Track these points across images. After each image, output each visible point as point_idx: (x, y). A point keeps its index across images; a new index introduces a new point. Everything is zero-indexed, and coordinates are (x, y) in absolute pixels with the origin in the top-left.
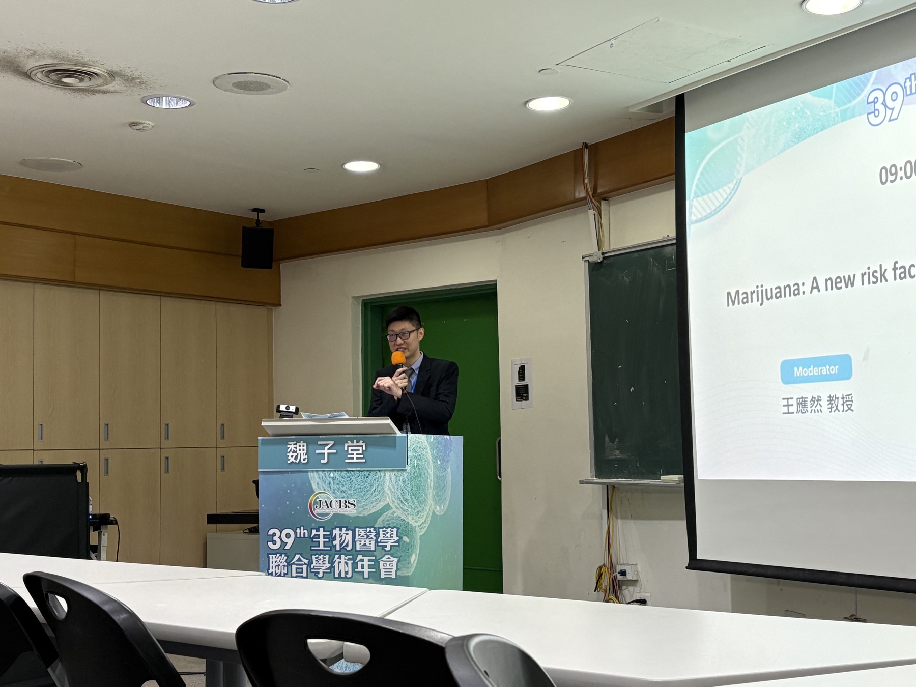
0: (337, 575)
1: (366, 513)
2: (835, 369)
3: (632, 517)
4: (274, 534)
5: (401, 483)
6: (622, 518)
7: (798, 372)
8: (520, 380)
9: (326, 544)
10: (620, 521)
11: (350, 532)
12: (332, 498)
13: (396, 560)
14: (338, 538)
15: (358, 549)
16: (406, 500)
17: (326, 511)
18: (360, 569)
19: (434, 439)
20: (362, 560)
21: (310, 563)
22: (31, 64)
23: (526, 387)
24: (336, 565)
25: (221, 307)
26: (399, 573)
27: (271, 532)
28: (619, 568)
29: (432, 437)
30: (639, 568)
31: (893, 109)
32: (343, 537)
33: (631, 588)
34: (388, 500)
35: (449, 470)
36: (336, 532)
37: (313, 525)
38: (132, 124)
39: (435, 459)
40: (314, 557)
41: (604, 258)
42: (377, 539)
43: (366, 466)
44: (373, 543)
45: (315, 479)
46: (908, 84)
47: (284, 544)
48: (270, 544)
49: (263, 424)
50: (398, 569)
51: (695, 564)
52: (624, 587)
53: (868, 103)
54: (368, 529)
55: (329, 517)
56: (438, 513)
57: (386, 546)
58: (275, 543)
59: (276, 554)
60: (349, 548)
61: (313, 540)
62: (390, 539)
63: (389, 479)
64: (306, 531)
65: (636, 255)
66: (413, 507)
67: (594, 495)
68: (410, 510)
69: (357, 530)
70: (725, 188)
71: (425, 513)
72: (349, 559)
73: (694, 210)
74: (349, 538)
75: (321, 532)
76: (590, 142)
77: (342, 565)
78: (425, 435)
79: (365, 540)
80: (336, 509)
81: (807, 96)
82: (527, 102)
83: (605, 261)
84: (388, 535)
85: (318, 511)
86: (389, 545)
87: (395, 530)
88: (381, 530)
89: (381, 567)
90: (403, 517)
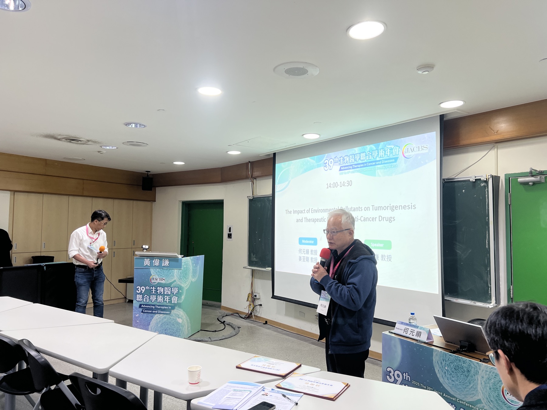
0: (158, 302)
1: (168, 282)
2: (313, 242)
3: (259, 278)
4: (138, 288)
5: (180, 273)
6: (256, 278)
7: (303, 241)
8: (229, 232)
9: (155, 292)
10: (256, 279)
11: (163, 288)
12: (157, 277)
13: (177, 298)
14: (159, 290)
15: (165, 294)
16: (181, 279)
17: (155, 281)
18: (165, 300)
19: (193, 258)
20: (166, 297)
21: (150, 297)
22: (59, 137)
23: (231, 234)
24: (158, 298)
25: (135, 202)
26: (178, 302)
27: (137, 287)
28: (255, 294)
29: (192, 257)
30: (261, 294)
31: (331, 166)
32: (161, 290)
33: (258, 300)
34: (175, 279)
35: (198, 267)
36: (158, 288)
37: (151, 286)
38: (99, 152)
39: (193, 264)
40: (151, 296)
41: (253, 198)
42: (171, 291)
43: (169, 267)
44: (170, 292)
45: (152, 271)
46: (335, 159)
47: (142, 291)
48: (137, 291)
49: (136, 253)
50: (177, 301)
51: (274, 297)
52: (256, 300)
53: (324, 163)
54: (169, 288)
55: (156, 283)
56: (193, 281)
57: (174, 293)
58: (139, 291)
59: (139, 294)
60: (162, 293)
61: (151, 291)
62: (175, 291)
63: (176, 272)
64: (149, 288)
65: (262, 198)
66: (183, 280)
67: (248, 272)
68: (182, 282)
69: (165, 288)
70: (286, 183)
71: (188, 282)
72: (162, 297)
73: (277, 188)
74: (162, 290)
75: (154, 288)
76: (251, 161)
77: (160, 299)
78: (189, 257)
79: (167, 291)
80: (158, 281)
81: (308, 158)
82: (227, 152)
83: (254, 199)
84: (175, 290)
85: (153, 281)
86: (175, 293)
87: (177, 288)
88: (173, 288)
89: (172, 300)
90: (180, 284)
